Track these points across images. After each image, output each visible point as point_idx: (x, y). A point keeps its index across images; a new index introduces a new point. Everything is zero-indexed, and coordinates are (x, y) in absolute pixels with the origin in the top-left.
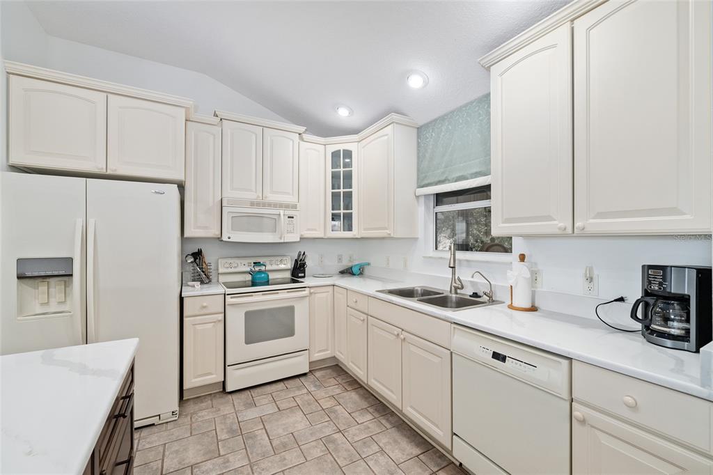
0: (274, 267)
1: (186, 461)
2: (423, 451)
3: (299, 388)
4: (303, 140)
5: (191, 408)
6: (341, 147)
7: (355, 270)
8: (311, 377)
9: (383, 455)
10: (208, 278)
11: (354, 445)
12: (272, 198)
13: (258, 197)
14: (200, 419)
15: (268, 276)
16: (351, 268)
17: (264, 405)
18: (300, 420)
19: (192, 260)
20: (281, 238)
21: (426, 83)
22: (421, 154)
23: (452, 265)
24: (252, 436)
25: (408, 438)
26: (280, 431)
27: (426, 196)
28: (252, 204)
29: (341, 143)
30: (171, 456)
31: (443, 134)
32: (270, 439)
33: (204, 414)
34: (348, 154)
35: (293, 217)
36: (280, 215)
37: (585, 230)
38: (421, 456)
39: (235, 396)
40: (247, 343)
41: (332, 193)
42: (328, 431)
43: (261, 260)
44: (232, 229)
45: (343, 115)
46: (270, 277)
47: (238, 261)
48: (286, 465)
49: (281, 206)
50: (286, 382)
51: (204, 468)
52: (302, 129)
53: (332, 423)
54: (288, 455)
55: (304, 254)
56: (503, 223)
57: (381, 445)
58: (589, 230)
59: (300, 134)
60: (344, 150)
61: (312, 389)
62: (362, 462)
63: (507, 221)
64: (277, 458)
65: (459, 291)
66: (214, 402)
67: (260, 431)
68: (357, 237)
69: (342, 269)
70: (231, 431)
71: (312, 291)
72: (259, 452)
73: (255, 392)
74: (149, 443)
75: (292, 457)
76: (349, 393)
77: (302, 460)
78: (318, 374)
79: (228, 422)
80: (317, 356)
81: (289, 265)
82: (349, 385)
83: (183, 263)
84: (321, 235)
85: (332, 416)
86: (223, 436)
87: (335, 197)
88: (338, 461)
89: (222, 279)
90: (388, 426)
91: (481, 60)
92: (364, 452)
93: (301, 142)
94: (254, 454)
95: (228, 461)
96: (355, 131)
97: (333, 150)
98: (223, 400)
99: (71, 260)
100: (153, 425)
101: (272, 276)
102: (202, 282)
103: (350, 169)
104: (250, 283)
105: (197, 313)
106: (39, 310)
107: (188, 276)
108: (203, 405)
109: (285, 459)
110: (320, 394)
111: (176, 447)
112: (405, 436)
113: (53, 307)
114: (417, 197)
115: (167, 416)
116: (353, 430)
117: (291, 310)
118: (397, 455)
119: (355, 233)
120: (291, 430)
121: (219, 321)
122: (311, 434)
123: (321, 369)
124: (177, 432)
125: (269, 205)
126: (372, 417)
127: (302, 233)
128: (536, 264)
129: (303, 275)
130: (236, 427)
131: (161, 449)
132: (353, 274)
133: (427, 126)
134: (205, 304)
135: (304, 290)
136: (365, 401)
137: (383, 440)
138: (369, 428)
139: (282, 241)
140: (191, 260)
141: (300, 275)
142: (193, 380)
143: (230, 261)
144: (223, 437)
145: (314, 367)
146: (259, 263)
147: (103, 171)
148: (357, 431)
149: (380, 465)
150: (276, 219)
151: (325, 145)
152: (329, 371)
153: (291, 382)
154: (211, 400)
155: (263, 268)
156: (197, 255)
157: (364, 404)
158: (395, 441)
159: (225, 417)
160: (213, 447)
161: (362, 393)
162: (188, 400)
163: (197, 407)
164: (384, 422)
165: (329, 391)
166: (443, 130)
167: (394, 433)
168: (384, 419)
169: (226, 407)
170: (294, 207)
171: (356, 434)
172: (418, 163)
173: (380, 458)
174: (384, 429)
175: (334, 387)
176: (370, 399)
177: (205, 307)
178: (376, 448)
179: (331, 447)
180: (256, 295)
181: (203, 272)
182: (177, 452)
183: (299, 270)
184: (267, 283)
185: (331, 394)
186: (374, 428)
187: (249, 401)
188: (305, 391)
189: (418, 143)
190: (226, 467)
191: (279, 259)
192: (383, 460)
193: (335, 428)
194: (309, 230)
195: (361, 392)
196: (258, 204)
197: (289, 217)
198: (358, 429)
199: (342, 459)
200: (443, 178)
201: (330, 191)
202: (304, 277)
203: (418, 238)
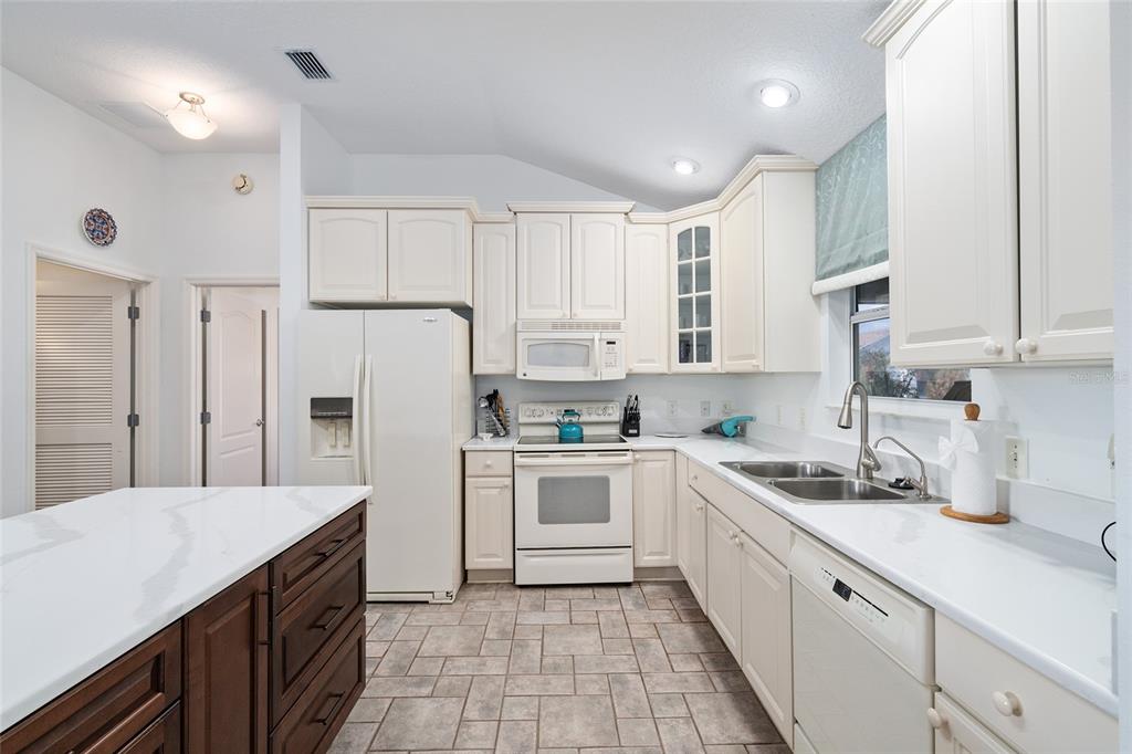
0: (594, 418)
1: (444, 650)
2: (759, 741)
3: (610, 601)
4: (631, 222)
5: (471, 594)
6: (692, 224)
7: (727, 428)
8: (635, 590)
9: (687, 723)
10: (505, 429)
11: (651, 697)
12: (583, 314)
13: (564, 315)
14: (475, 609)
15: (582, 430)
16: (721, 424)
17: (555, 610)
18: (592, 642)
19: (487, 404)
20: (596, 375)
21: (794, 98)
22: (820, 218)
23: (844, 423)
24: (523, 645)
25: (745, 715)
26: (560, 649)
27: (833, 294)
28: (555, 326)
29: (691, 217)
30: (431, 641)
31: (852, 175)
32: (542, 654)
33: (482, 604)
34: (703, 233)
35: (614, 343)
36: (593, 340)
37: (1039, 353)
38: (751, 748)
39: (524, 593)
40: (542, 521)
41: (680, 300)
42: (622, 668)
43: (575, 407)
44: (529, 363)
45: (684, 172)
46: (584, 433)
47: (544, 408)
48: (547, 691)
49: (596, 326)
50: (596, 590)
51: (456, 663)
52: (627, 205)
53: (634, 659)
54: (554, 680)
55: (636, 399)
56: (908, 342)
57: (693, 710)
58: (1047, 353)
59: (626, 214)
60: (697, 228)
61: (629, 606)
62: (650, 724)
63: (913, 338)
64: (540, 679)
65: (875, 474)
66: (499, 594)
67: (534, 642)
68: (719, 371)
69: (707, 426)
70: (503, 633)
71: (638, 456)
72: (524, 665)
73: (550, 593)
74: (417, 621)
75: (559, 684)
76: (682, 626)
77: (570, 691)
78: (647, 589)
79: (504, 620)
80: (647, 560)
81: (617, 414)
82: (689, 614)
83: (476, 408)
84: (664, 370)
85: (639, 649)
86: (491, 635)
87: (684, 305)
88: (617, 711)
89: (524, 432)
90: (720, 687)
91: (868, 35)
92: (660, 710)
93: (629, 226)
94: (516, 666)
95: (484, 665)
96: (713, 195)
97: (680, 231)
98: (509, 594)
99: (351, 399)
100: (427, 602)
101: (587, 431)
102: (497, 434)
103: (707, 258)
104: (557, 439)
105: (481, 473)
106: (329, 452)
107: (482, 424)
108: (486, 594)
109: (549, 683)
110: (638, 617)
111: (439, 632)
112: (741, 711)
113: (340, 451)
114: (818, 297)
115: (440, 597)
116: (660, 677)
117: (604, 483)
118: (711, 730)
119: (714, 366)
120: (573, 651)
121: (506, 487)
122: (597, 664)
123: (656, 583)
124: (447, 616)
125: (579, 326)
126: (701, 668)
127: (631, 367)
128: (1015, 425)
129: (635, 431)
130: (509, 629)
131: (425, 630)
132: (723, 435)
133: (828, 163)
134: (489, 462)
135: (625, 455)
136: (703, 643)
137: (700, 705)
138: (686, 681)
139: (598, 379)
140: (484, 404)
141: (631, 431)
142: (476, 560)
143: (532, 407)
144: (491, 637)
145: (642, 577)
146: (573, 411)
147: (385, 300)
148: (666, 681)
149: (674, 735)
150: (586, 348)
151: (668, 224)
152: (667, 588)
153: (604, 591)
154: (496, 590)
155: (574, 419)
156: (493, 398)
157: (698, 647)
158: (720, 712)
159: (503, 613)
160: (477, 644)
161: (702, 631)
162: (472, 584)
163: (478, 595)
164: (716, 680)
165: (654, 616)
166: (854, 166)
167: (725, 702)
168: (720, 676)
169: (508, 603)
170: (617, 327)
171: (662, 683)
172: (817, 235)
173: (681, 726)
174: (711, 689)
175: (663, 612)
176: (711, 643)
177: (488, 466)
178: (682, 711)
179: (616, 688)
180: (553, 456)
181: (499, 420)
182: (438, 638)
183: (631, 423)
184: (581, 440)
185: (653, 620)
186: (696, 684)
187: (539, 603)
188: (618, 607)
189: (817, 197)
190: (479, 670)
191: (602, 406)
192: (684, 730)
193: (635, 666)
194: (641, 361)
195: (703, 628)
196: (563, 326)
197: (608, 343)
198: (669, 678)
199: (624, 708)
200: (853, 259)
201: (676, 297)
202: (637, 435)
203: (818, 374)
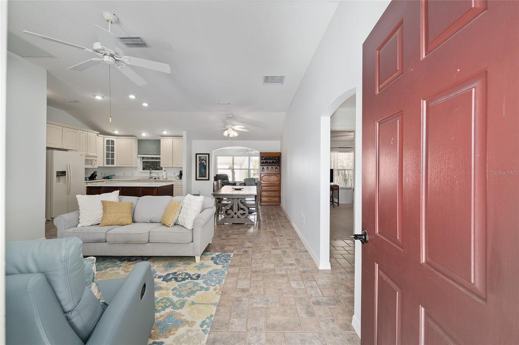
6: (110, 139)
12: (90, 154)
20: (93, 167)
27: (141, 157)
34: (113, 142)
35: (96, 160)
36: (93, 159)
41: (106, 153)
59: (97, 134)
84: (102, 166)
97: (107, 140)
103: (113, 146)
114: (138, 157)
119: (115, 165)
128: (167, 172)
150: (91, 161)
151: (104, 138)
170: (97, 157)
189: (138, 144)
194: (99, 164)
203: (137, 167)
